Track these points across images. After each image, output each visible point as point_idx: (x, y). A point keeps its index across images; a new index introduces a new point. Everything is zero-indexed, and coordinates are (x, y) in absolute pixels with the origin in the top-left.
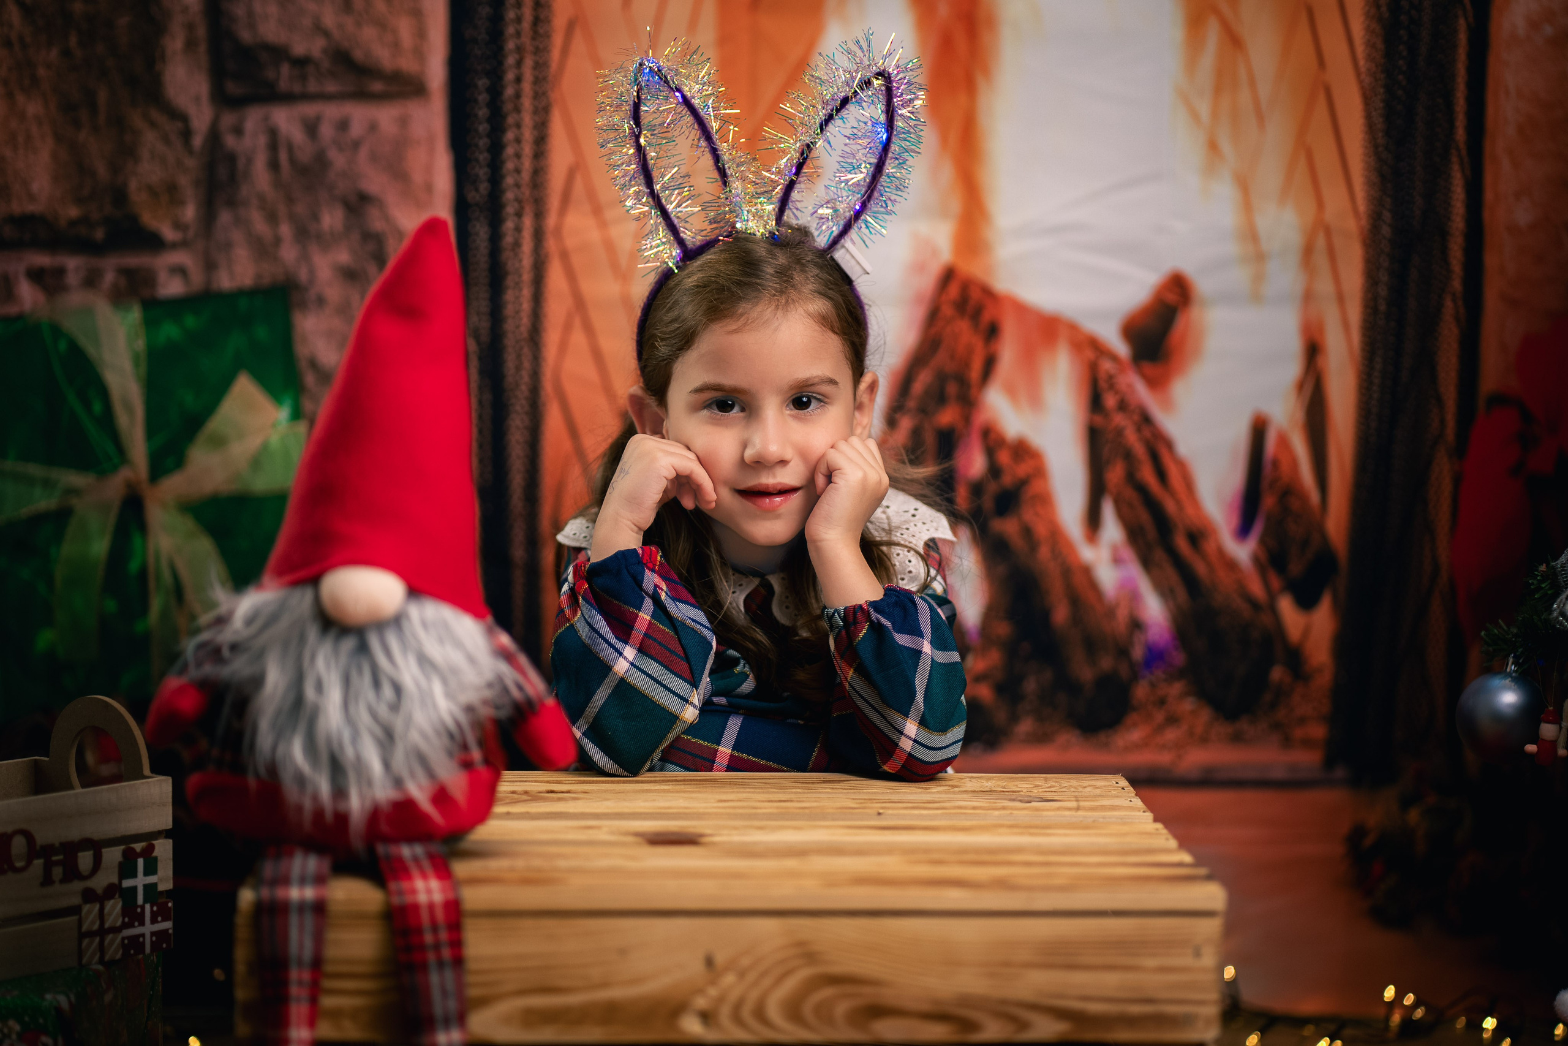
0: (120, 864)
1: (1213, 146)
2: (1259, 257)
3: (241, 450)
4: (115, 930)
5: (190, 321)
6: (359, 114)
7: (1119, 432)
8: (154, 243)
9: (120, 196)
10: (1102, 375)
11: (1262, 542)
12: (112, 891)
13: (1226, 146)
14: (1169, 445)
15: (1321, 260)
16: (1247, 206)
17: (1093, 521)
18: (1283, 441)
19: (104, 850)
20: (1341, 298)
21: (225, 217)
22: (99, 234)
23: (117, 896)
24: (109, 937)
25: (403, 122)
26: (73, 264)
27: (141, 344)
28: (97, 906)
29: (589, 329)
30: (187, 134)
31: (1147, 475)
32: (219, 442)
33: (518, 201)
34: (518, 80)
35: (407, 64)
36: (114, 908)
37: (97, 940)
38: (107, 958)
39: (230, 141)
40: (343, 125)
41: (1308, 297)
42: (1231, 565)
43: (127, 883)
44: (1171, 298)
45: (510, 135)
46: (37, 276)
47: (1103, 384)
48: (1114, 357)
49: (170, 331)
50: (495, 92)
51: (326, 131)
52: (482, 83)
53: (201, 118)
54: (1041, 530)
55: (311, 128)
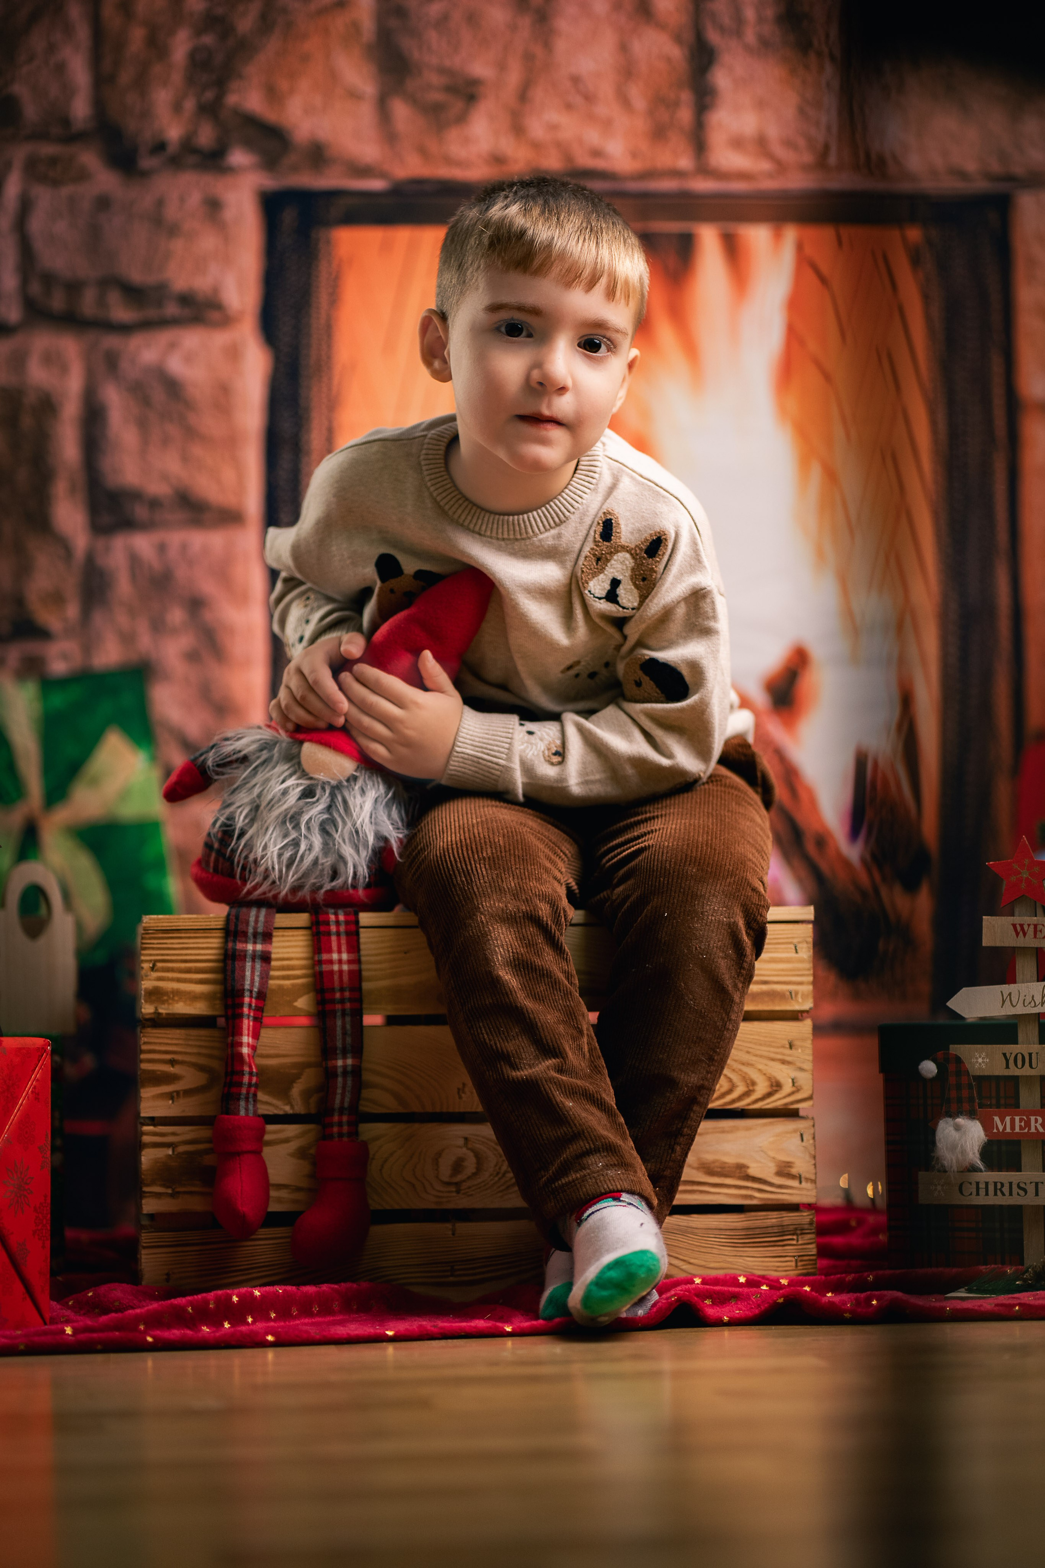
1: (820, 553)
2: (856, 630)
3: (113, 786)
5: (72, 694)
6: (197, 539)
8: (43, 634)
9: (19, 601)
11: (868, 844)
13: (828, 552)
14: (797, 772)
16: (845, 593)
21: (98, 615)
25: (229, 544)
27: (37, 708)
30: (69, 555)
31: (784, 796)
32: (95, 781)
35: (231, 501)
39: (102, 560)
40: (184, 547)
41: (901, 661)
42: (845, 862)
44: (796, 663)
48: (753, 707)
49: (58, 700)
51: (173, 552)
53: (81, 542)
55: (162, 548)
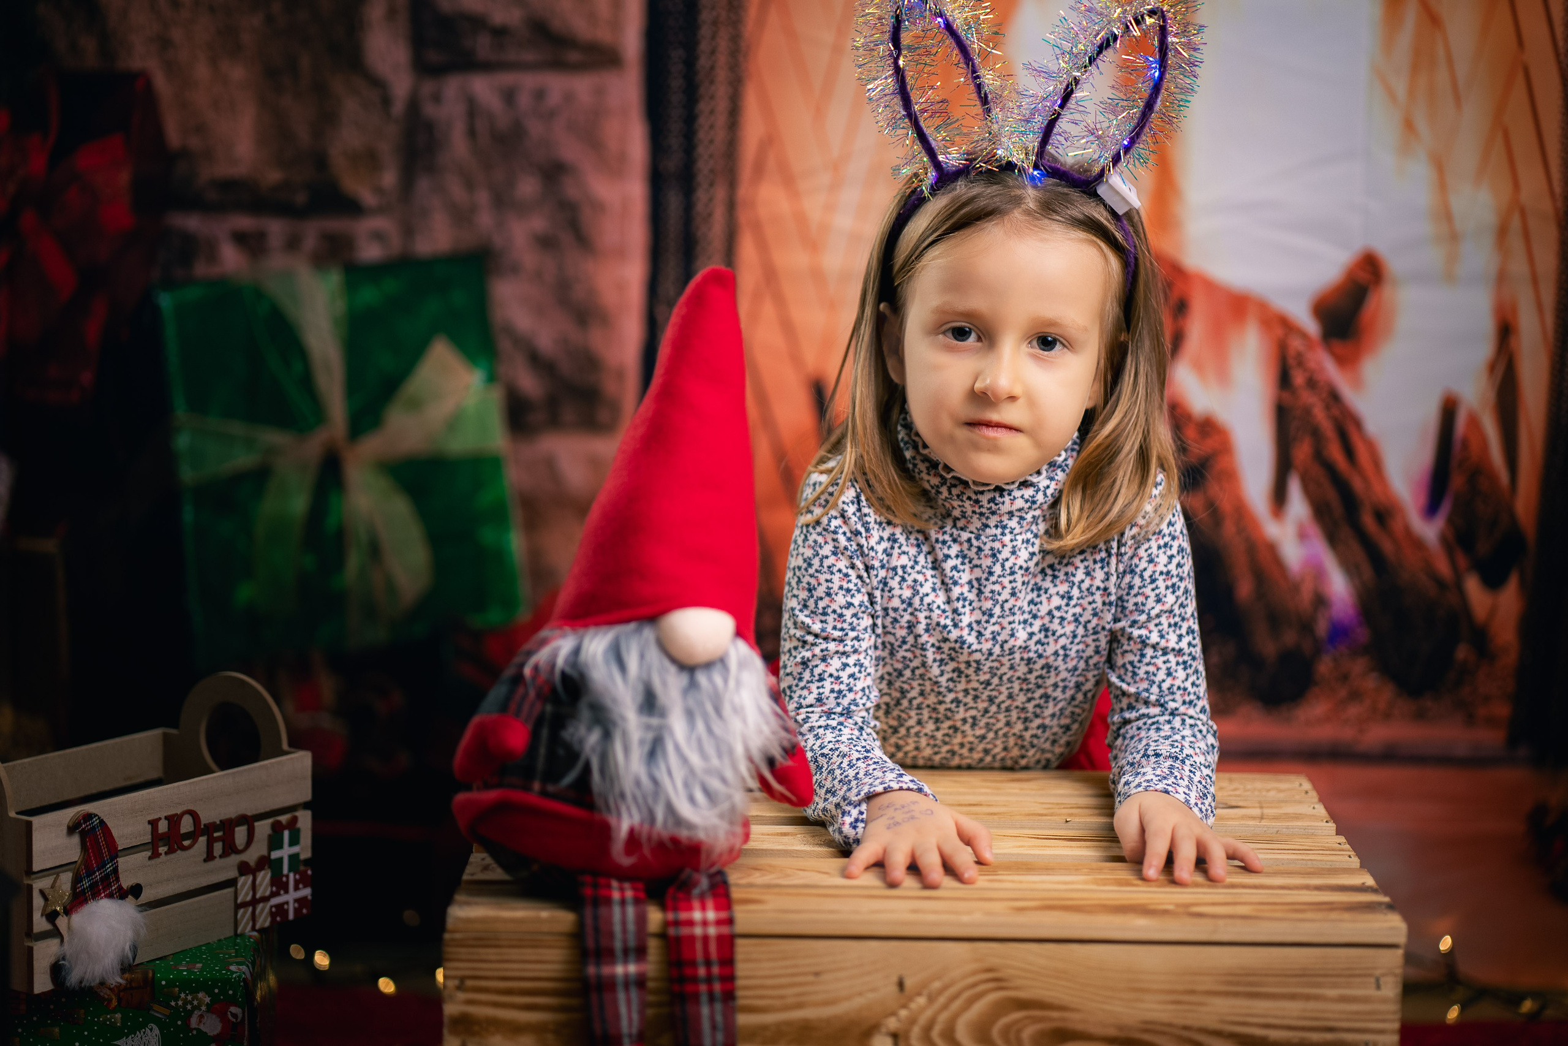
0: (270, 836)
1: (1409, 125)
2: (1453, 237)
3: (437, 412)
4: (265, 899)
5: (391, 285)
6: (556, 84)
7: (1307, 411)
8: (353, 208)
9: (321, 161)
10: (1291, 352)
11: (1450, 521)
12: (264, 862)
13: (1422, 125)
14: (1358, 423)
15: (1516, 243)
16: (1442, 186)
17: (1279, 497)
18: (1474, 422)
19: (256, 824)
20: (1535, 280)
21: (423, 184)
22: (301, 198)
23: (266, 867)
24: (260, 906)
25: (600, 92)
26: (276, 228)
27: (340, 306)
28: (251, 878)
29: (780, 300)
30: (386, 101)
31: (1335, 453)
32: (415, 405)
33: (712, 171)
34: (713, 52)
35: (603, 35)
36: (264, 878)
37: (250, 909)
38: (258, 927)
39: (429, 110)
40: (540, 95)
41: (1502, 278)
42: (1418, 544)
43: (275, 855)
44: (1363, 276)
45: (703, 106)
46: (241, 239)
47: (1292, 362)
48: (1304, 335)
49: (369, 295)
50: (690, 63)
51: (524, 101)
52: (677, 55)
53: (401, 85)
54: (1226, 505)
55: (509, 96)
